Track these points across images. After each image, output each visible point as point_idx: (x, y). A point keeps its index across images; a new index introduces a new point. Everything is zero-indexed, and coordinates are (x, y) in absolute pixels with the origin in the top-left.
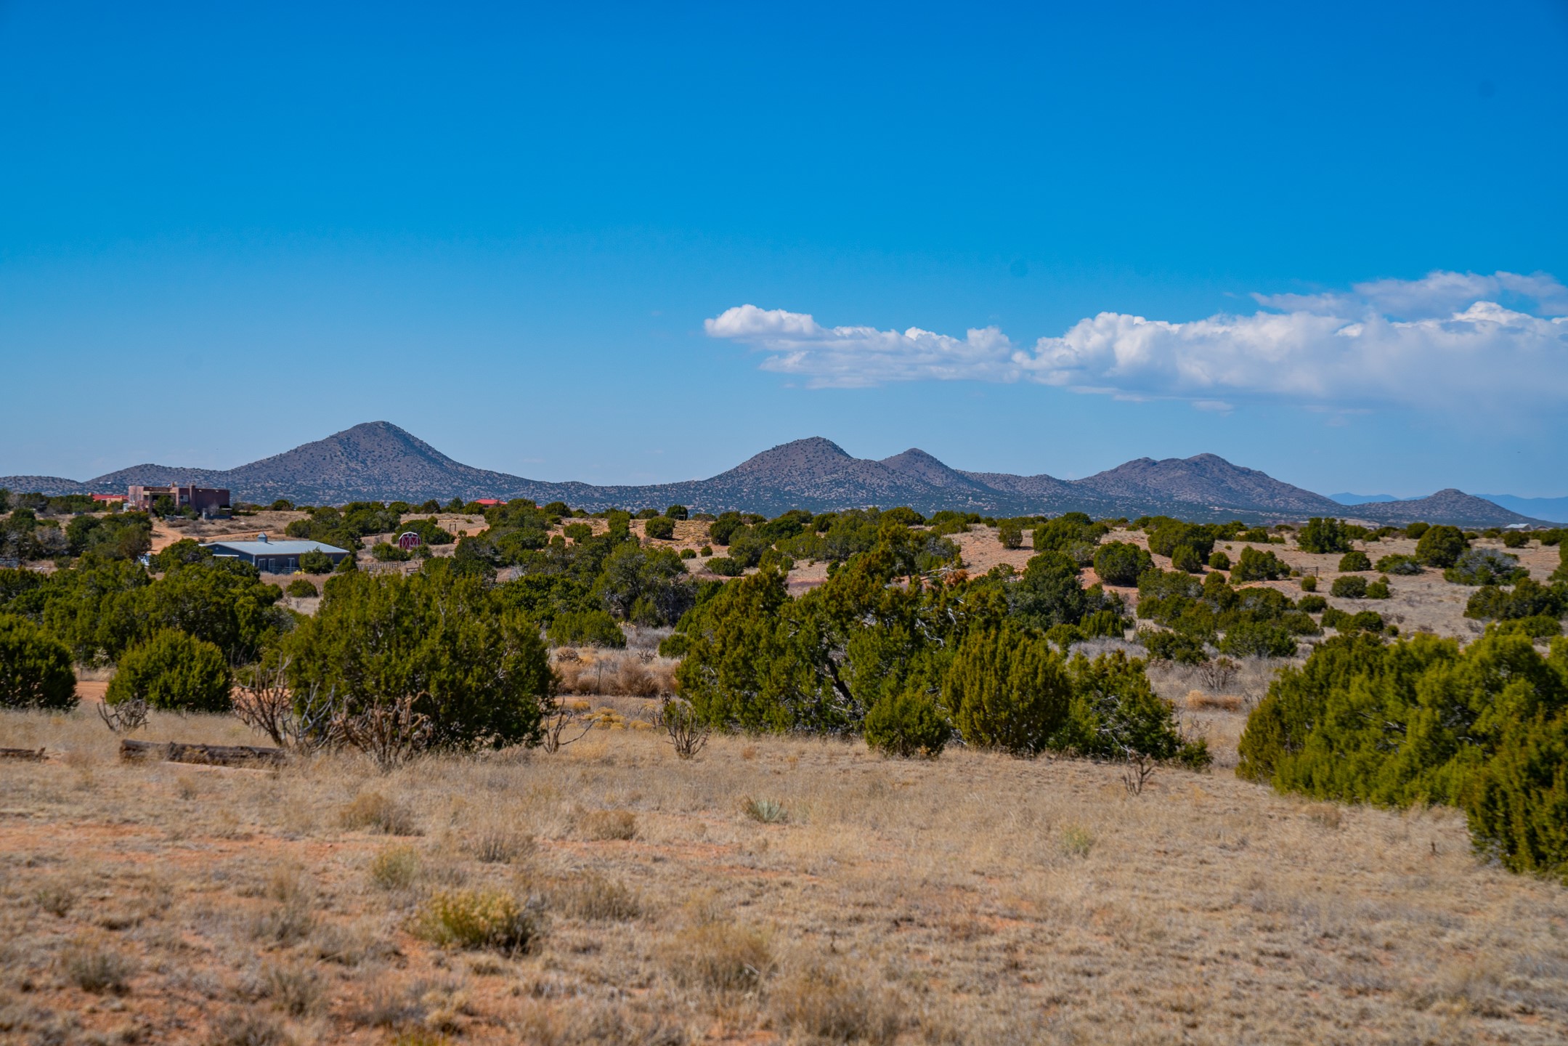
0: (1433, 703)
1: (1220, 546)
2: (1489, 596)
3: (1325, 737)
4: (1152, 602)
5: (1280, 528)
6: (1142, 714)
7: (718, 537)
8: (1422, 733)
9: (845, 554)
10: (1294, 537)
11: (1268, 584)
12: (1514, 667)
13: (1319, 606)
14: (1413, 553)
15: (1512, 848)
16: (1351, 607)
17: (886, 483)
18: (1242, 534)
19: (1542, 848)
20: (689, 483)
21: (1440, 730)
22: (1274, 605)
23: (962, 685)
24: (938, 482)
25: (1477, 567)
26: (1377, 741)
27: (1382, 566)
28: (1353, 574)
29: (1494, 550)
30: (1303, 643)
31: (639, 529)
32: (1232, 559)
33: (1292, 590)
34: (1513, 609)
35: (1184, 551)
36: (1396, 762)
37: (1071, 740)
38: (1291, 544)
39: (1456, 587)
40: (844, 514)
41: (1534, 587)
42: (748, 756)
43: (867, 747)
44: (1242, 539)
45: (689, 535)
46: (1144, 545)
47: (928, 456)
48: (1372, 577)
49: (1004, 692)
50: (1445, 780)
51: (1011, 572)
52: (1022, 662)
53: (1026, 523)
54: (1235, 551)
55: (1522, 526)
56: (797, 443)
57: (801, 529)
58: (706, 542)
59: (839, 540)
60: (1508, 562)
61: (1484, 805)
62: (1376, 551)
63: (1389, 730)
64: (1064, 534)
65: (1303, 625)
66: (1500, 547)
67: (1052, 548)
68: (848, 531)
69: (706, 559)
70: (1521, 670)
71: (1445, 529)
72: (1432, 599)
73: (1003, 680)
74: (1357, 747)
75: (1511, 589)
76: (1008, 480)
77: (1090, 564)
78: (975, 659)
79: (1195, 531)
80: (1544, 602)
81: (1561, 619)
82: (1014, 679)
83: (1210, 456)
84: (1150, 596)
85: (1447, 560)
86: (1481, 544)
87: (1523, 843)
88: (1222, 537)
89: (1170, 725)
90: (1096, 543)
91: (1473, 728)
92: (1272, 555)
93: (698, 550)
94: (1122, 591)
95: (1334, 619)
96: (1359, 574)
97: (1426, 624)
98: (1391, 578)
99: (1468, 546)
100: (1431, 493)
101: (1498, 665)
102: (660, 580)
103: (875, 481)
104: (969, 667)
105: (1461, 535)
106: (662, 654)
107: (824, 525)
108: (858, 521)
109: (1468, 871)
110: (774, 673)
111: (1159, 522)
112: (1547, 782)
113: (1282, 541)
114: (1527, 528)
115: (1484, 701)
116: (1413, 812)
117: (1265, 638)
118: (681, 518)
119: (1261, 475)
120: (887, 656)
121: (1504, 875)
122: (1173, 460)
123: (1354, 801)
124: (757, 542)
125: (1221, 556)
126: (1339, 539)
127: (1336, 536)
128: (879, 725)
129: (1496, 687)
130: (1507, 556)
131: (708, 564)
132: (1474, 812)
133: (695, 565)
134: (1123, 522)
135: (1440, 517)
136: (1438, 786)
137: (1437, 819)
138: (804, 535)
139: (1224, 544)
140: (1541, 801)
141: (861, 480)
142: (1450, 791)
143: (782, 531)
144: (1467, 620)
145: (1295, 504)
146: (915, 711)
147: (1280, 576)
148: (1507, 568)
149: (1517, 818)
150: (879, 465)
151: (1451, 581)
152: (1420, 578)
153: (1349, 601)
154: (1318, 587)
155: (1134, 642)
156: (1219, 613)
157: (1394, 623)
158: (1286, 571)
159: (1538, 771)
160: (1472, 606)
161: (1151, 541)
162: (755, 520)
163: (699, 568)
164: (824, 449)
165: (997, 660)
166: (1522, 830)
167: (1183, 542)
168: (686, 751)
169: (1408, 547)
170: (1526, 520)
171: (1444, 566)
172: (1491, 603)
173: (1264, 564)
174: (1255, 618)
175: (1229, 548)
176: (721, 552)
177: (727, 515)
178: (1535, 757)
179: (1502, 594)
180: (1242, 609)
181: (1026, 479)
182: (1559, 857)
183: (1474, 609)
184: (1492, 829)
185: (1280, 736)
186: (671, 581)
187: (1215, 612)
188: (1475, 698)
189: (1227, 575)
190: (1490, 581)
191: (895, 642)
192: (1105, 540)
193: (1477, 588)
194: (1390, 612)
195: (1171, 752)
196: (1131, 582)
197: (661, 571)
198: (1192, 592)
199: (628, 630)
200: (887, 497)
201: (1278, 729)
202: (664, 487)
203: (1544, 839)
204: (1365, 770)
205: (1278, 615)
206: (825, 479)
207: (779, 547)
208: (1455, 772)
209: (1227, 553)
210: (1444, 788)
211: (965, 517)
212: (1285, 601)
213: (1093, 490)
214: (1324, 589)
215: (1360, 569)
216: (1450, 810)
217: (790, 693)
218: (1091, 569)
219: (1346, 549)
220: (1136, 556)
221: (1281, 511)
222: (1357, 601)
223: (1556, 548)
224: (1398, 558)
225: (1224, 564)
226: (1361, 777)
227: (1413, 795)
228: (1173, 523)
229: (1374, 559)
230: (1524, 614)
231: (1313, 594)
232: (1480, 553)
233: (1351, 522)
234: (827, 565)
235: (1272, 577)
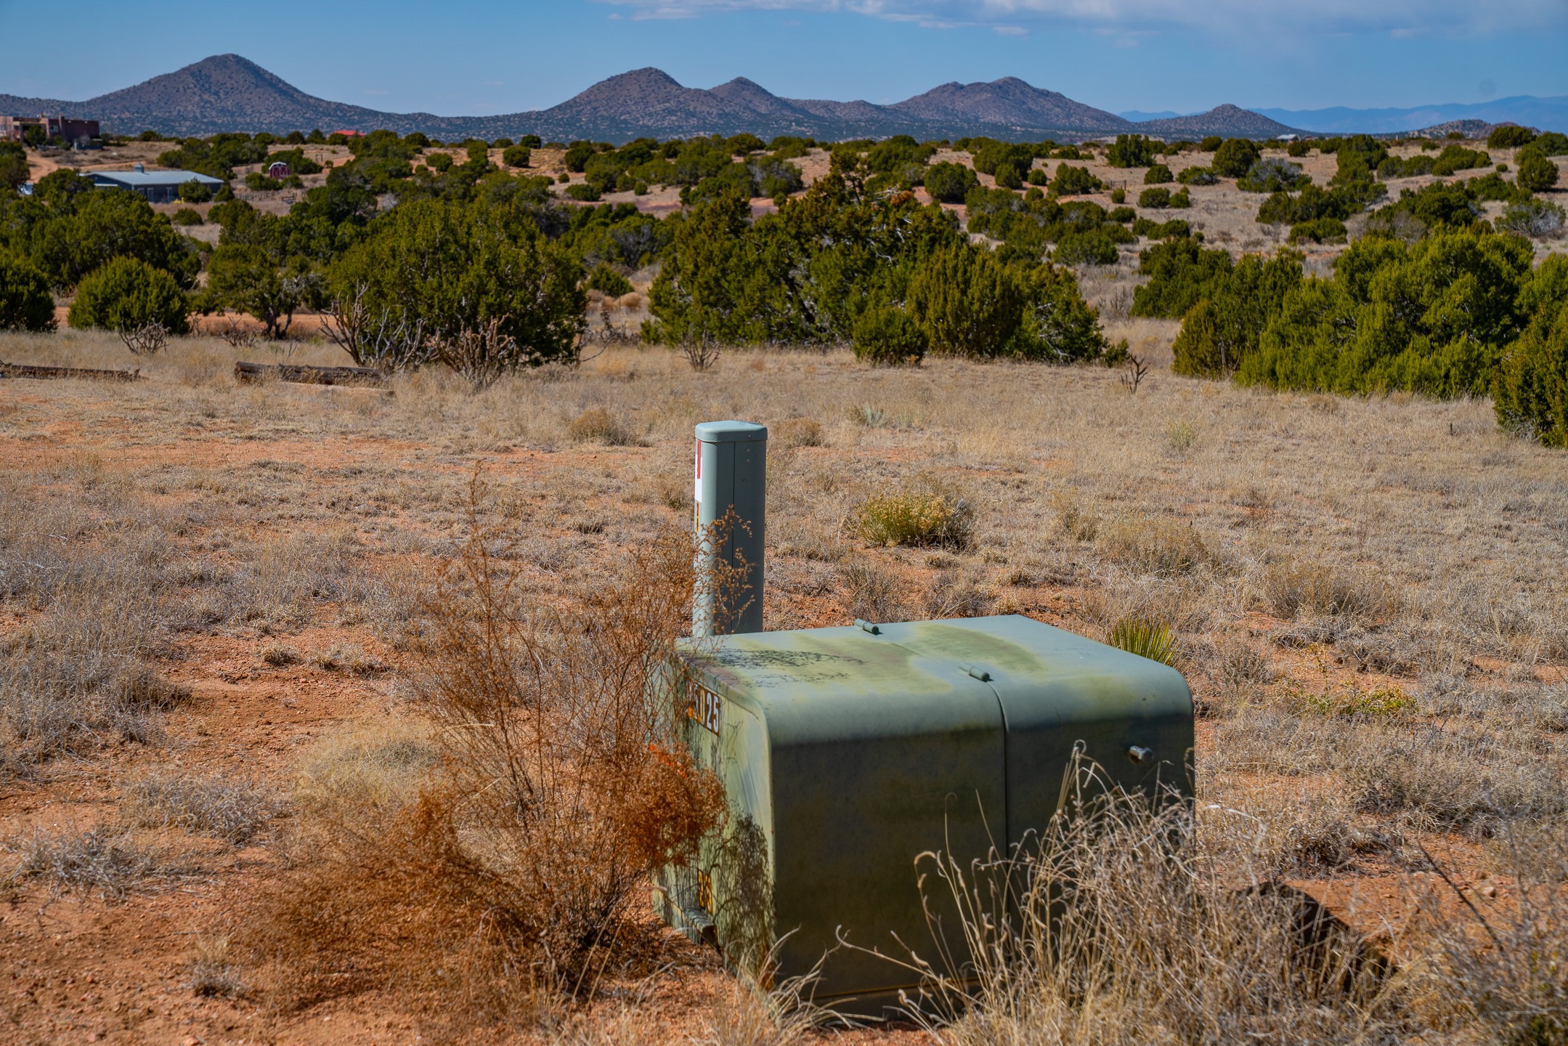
1: (1037, 164)
2: (1278, 202)
4: (981, 218)
5: (1087, 146)
7: (573, 165)
9: (695, 179)
10: (1101, 154)
11: (1082, 198)
13: (1128, 216)
14: (1210, 165)
16: (1159, 217)
17: (715, 111)
18: (1056, 151)
20: (530, 113)
22: (1094, 217)
24: (764, 109)
25: (1266, 176)
27: (1183, 178)
28: (1158, 186)
29: (1282, 160)
30: (1121, 249)
31: (497, 158)
32: (1048, 176)
33: (1103, 201)
34: (1299, 213)
35: (1006, 169)
38: (1100, 160)
39: (1248, 195)
41: (1318, 192)
44: (1055, 157)
45: (545, 163)
46: (969, 165)
47: (754, 85)
48: (1174, 188)
54: (1051, 168)
55: (1291, 137)
56: (629, 74)
57: (651, 157)
58: (562, 169)
59: (689, 166)
60: (1293, 170)
62: (1178, 164)
64: (897, 156)
65: (1120, 234)
66: (1284, 155)
67: (885, 169)
68: (695, 157)
69: (566, 186)
71: (1237, 142)
72: (1228, 207)
75: (1297, 195)
76: (826, 105)
77: (920, 183)
79: (1016, 150)
80: (1327, 205)
81: (1343, 220)
83: (1013, 79)
84: (977, 212)
85: (1240, 170)
86: (1267, 154)
88: (1039, 155)
90: (926, 164)
92: (1085, 171)
93: (555, 177)
94: (951, 207)
95: (1146, 228)
96: (1163, 186)
97: (1226, 230)
98: (1191, 188)
99: (1258, 157)
103: (706, 109)
105: (1252, 146)
107: (672, 151)
108: (705, 148)
111: (980, 143)
113: (1092, 157)
117: (1093, 247)
118: (535, 147)
119: (1058, 96)
122: (979, 84)
124: (612, 168)
125: (1039, 173)
126: (1144, 154)
127: (1140, 151)
130: (1292, 164)
131: (567, 191)
133: (559, 190)
134: (945, 144)
135: (1218, 131)
138: (654, 162)
139: (1041, 161)
141: (693, 108)
143: (633, 158)
144: (1259, 225)
147: (1092, 190)
148: (1293, 176)
150: (708, 94)
151: (1242, 190)
152: (1217, 187)
153: (1154, 211)
154: (1127, 199)
156: (1045, 227)
157: (1197, 229)
158: (1098, 185)
160: (1263, 212)
161: (975, 161)
162: (606, 148)
163: (561, 194)
164: (655, 80)
167: (1005, 160)
169: (1205, 160)
171: (1237, 176)
172: (1280, 208)
173: (1078, 179)
174: (1079, 230)
175: (1046, 165)
177: (576, 144)
179: (1290, 200)
180: (1066, 221)
181: (842, 105)
183: (1266, 215)
186: (543, 207)
187: (1041, 225)
189: (1045, 190)
190: (1277, 189)
192: (934, 160)
193: (1267, 195)
194: (1192, 220)
196: (959, 200)
198: (1015, 207)
200: (718, 124)
205: (1099, 226)
206: (659, 107)
207: (632, 173)
209: (1044, 169)
211: (802, 141)
212: (1104, 213)
213: (909, 114)
214: (1132, 202)
215: (1163, 182)
218: (922, 188)
219: (1150, 163)
220: (963, 175)
221: (1077, 129)
222: (1162, 211)
223: (1334, 156)
224: (1196, 170)
225: (1041, 179)
228: (993, 143)
229: (1175, 172)
230: (1311, 217)
231: (1123, 206)
232: (1269, 163)
233: (1152, 138)
234: (679, 189)
235: (1085, 191)
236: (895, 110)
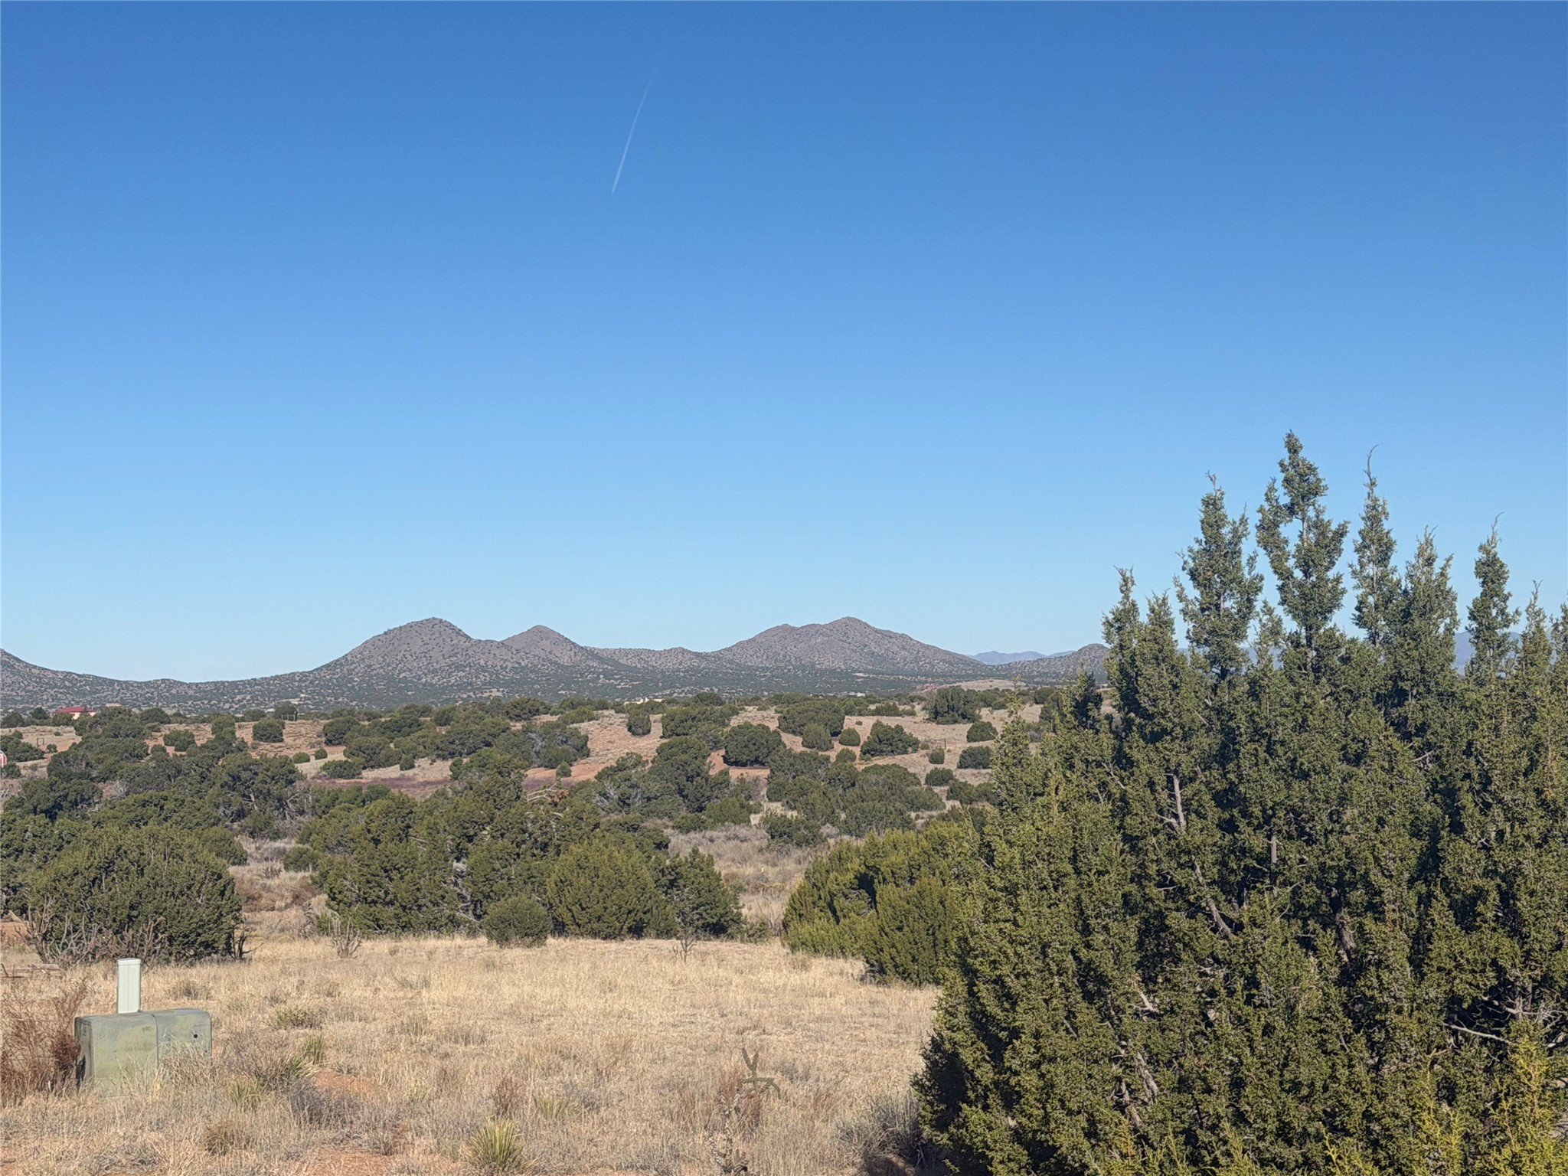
1: (849, 722)
4: (781, 784)
5: (911, 699)
7: (332, 737)
10: (924, 709)
11: (895, 759)
13: (945, 778)
14: (1037, 720)
16: (975, 778)
17: (510, 665)
18: (872, 707)
20: (293, 674)
24: (566, 661)
28: (979, 744)
31: (245, 733)
32: (861, 735)
33: (917, 764)
35: (815, 728)
38: (921, 716)
44: (871, 713)
45: (299, 738)
46: (773, 726)
47: (553, 633)
51: (640, 760)
53: (655, 707)
54: (863, 726)
56: (410, 626)
57: (420, 726)
58: (319, 743)
59: (461, 736)
64: (695, 717)
65: (926, 799)
67: (679, 734)
69: (322, 762)
76: (641, 656)
77: (716, 747)
79: (827, 707)
84: (779, 777)
88: (853, 712)
90: (727, 725)
92: (901, 729)
93: (311, 752)
94: (751, 773)
96: (984, 744)
103: (499, 663)
107: (444, 718)
108: (481, 712)
111: (788, 700)
113: (912, 714)
118: (291, 719)
122: (813, 626)
124: (374, 741)
125: (851, 731)
126: (968, 708)
127: (964, 704)
131: (324, 768)
133: (311, 769)
134: (752, 702)
139: (855, 719)
141: (482, 662)
143: (400, 727)
147: (908, 750)
150: (502, 645)
153: (975, 771)
154: (946, 759)
155: (758, 827)
156: (844, 793)
158: (913, 745)
161: (781, 720)
162: (371, 716)
163: (314, 773)
164: (442, 632)
167: (814, 718)
173: (893, 738)
175: (860, 723)
176: (336, 754)
177: (340, 713)
181: (660, 653)
187: (840, 791)
189: (856, 751)
192: (734, 722)
196: (761, 763)
198: (822, 771)
199: (247, 845)
206: (443, 663)
207: (397, 745)
209: (858, 728)
211: (593, 702)
212: (913, 776)
213: (727, 663)
214: (951, 761)
215: (986, 739)
218: (721, 753)
219: (973, 719)
220: (765, 737)
225: (852, 739)
228: (803, 700)
233: (980, 686)
234: (450, 762)
235: (900, 752)
236: (719, 657)
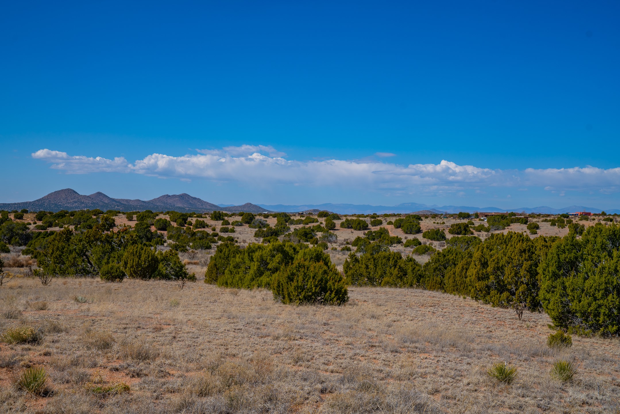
0: (257, 261)
1: (189, 219)
2: (260, 231)
3: (230, 271)
4: (171, 235)
5: (205, 214)
6: (178, 267)
7: (38, 218)
8: (255, 268)
9: (80, 223)
10: (209, 216)
11: (203, 229)
12: (278, 251)
13: (216, 235)
14: (241, 220)
15: (284, 298)
16: (225, 235)
17: (90, 202)
18: (195, 216)
19: (291, 297)
20: (27, 202)
21: (260, 268)
22: (205, 235)
23: (127, 261)
24: (106, 202)
25: (257, 224)
26: (243, 271)
27: (233, 224)
28: (225, 226)
29: (261, 219)
30: (213, 245)
31: (12, 216)
32: (193, 223)
33: (209, 231)
34: (266, 235)
35: (180, 220)
36: (248, 277)
37: (158, 275)
38: (209, 218)
39: (252, 229)
40: (79, 211)
41: (271, 229)
42: (65, 284)
43: (100, 279)
44: (195, 217)
45: (28, 218)
46: (168, 219)
47: (103, 194)
48: (230, 227)
49: (140, 262)
50: (261, 281)
51: (130, 227)
52: (145, 254)
53: (134, 213)
54: (194, 220)
55: (267, 212)
56: (62, 190)
57: (65, 216)
58: (34, 220)
59: (78, 219)
60: (264, 222)
61: (277, 287)
62: (231, 220)
63: (246, 268)
64: (146, 216)
65: (213, 240)
66: (262, 218)
67: (142, 220)
68: (80, 216)
69: (35, 225)
70: (280, 251)
71: (249, 214)
72: (246, 232)
73: (139, 259)
74: (239, 273)
75: (265, 229)
76: (127, 201)
77: (153, 225)
78: (131, 253)
79: (183, 215)
80: (274, 233)
81: (278, 237)
82: (143, 258)
83: (185, 194)
84: (170, 233)
85: (249, 222)
86: (257, 218)
87: (286, 296)
88: (190, 217)
89: (185, 269)
90: (155, 219)
91: (268, 267)
92: (204, 221)
93: (32, 222)
94: (162, 232)
95: (221, 239)
96: (227, 226)
97: (244, 239)
98: (235, 227)
99: (254, 218)
100: (244, 204)
101: (274, 250)
102: (20, 232)
103: (87, 201)
104: (130, 255)
105: (253, 215)
106: (23, 254)
107: (72, 214)
108: (83, 213)
109: (273, 304)
110: (69, 259)
111: (172, 213)
112: (292, 280)
113: (206, 217)
114: (268, 213)
115: (270, 260)
116: (254, 290)
117: (203, 244)
118: (26, 213)
119: (199, 199)
120: (104, 253)
121: (282, 305)
122: (175, 195)
123: (239, 288)
124: (51, 220)
125: (190, 222)
126: (221, 217)
127: (220, 216)
128: (104, 273)
129: (273, 256)
130: (264, 220)
131: (35, 227)
132: (274, 289)
133: (32, 227)
134: (162, 213)
135: (246, 210)
136: (260, 282)
137: (260, 291)
138: (66, 218)
139: (191, 218)
140: (291, 285)
141: (82, 201)
142: (263, 284)
143: (59, 216)
144: (254, 238)
145: (208, 207)
146: (115, 269)
147: (206, 227)
148: (264, 224)
149: (285, 290)
150: (88, 197)
151: (250, 228)
152: (243, 227)
153: (224, 233)
154: (216, 230)
155: (167, 246)
156: (190, 238)
157: (236, 239)
158: (207, 226)
159: (290, 278)
160: (256, 234)
161: (170, 218)
162: (50, 213)
163: (32, 228)
164: (71, 192)
165: (138, 253)
166: (286, 293)
167: (179, 218)
168: (45, 283)
169: (239, 219)
170: (267, 211)
171: (248, 224)
172: (261, 233)
173: (202, 224)
174: (200, 239)
175: (192, 220)
176: (40, 223)
177: (41, 212)
178: (289, 274)
179: (263, 231)
180: (196, 236)
181: (133, 201)
182: (295, 299)
183: (256, 235)
184: (279, 293)
185: (216, 271)
186: (24, 232)
187: (189, 237)
188: (268, 259)
189: (191, 227)
190: (260, 227)
191: (106, 249)
192: (157, 218)
193: (257, 229)
194: (235, 236)
195: (186, 277)
196: (165, 230)
197: (21, 229)
198: (182, 232)
199: (11, 247)
200: (91, 206)
201: (215, 270)
202: (19, 203)
203: (292, 295)
204: (241, 279)
205: (206, 238)
206: (71, 201)
207: (58, 221)
208: (264, 279)
209: (191, 221)
210: (261, 283)
211: (116, 212)
212: (208, 234)
213: (152, 204)
214: (218, 231)
215: (227, 225)
216: (263, 289)
217: (74, 265)
218: (154, 226)
219: (223, 219)
220: (166, 222)
221: (205, 209)
222: (226, 233)
223: (276, 218)
224: (237, 222)
225: (191, 224)
226: (240, 281)
227: (253, 285)
228: (176, 213)
229: (231, 222)
230: (269, 236)
231: (215, 232)
232: (257, 220)
233: (224, 212)
234: (74, 226)
235: (204, 227)
236: (149, 202)
